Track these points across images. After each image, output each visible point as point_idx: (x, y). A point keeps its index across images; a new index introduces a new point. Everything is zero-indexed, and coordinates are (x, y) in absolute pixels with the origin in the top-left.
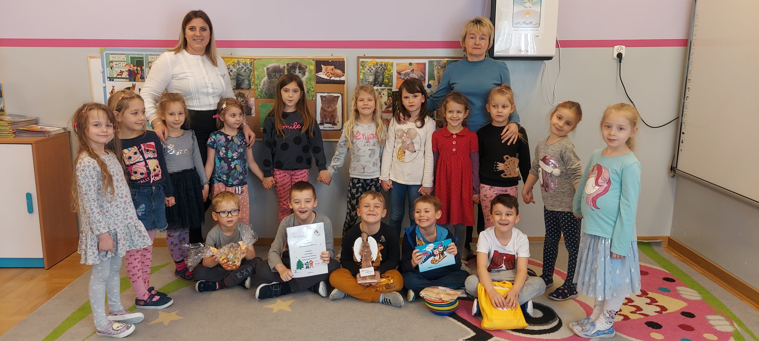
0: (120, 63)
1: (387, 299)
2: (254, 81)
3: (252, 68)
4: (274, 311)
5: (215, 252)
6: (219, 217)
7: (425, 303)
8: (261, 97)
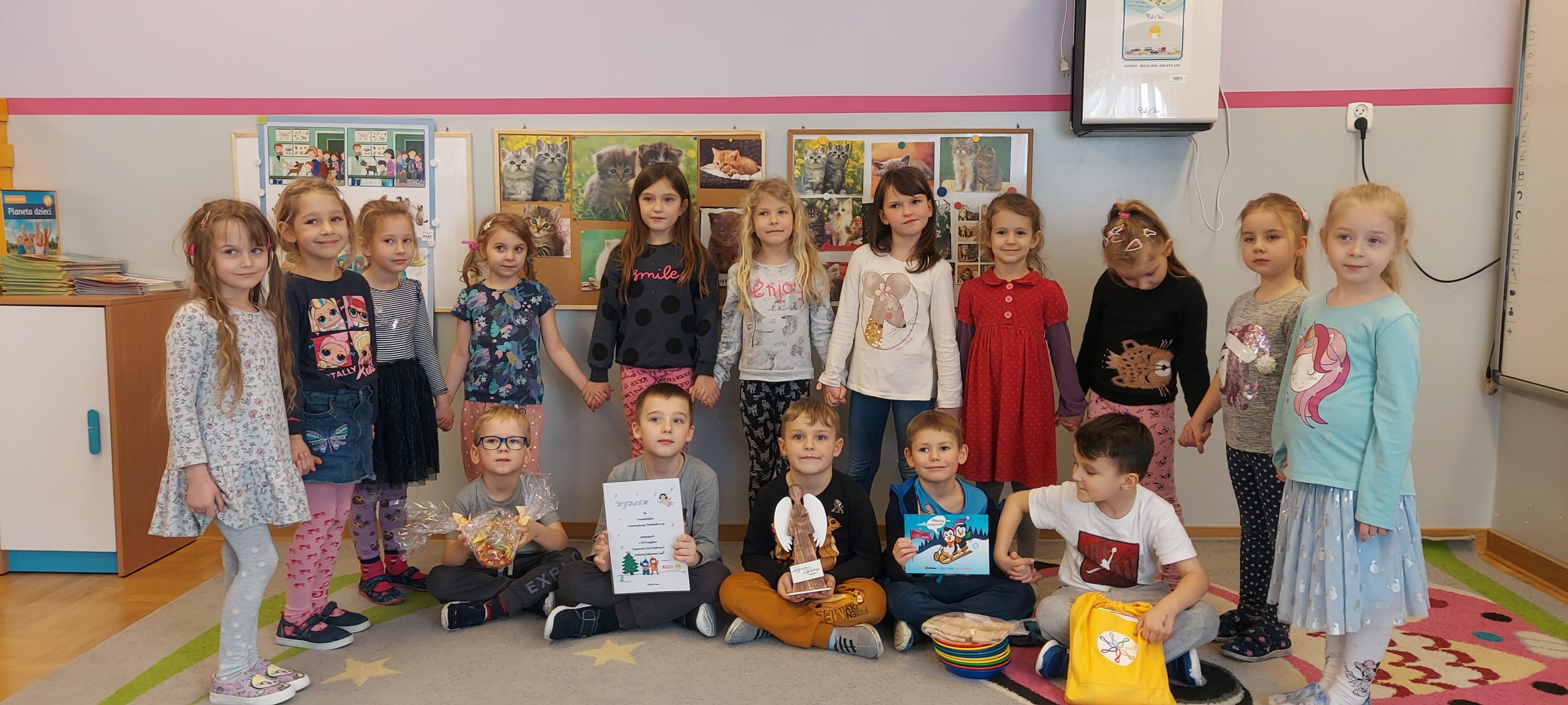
0: (296, 148)
1: (845, 640)
2: (571, 182)
3: (566, 156)
4: (597, 663)
5: (461, 525)
6: (483, 451)
7: (936, 649)
8: (585, 218)
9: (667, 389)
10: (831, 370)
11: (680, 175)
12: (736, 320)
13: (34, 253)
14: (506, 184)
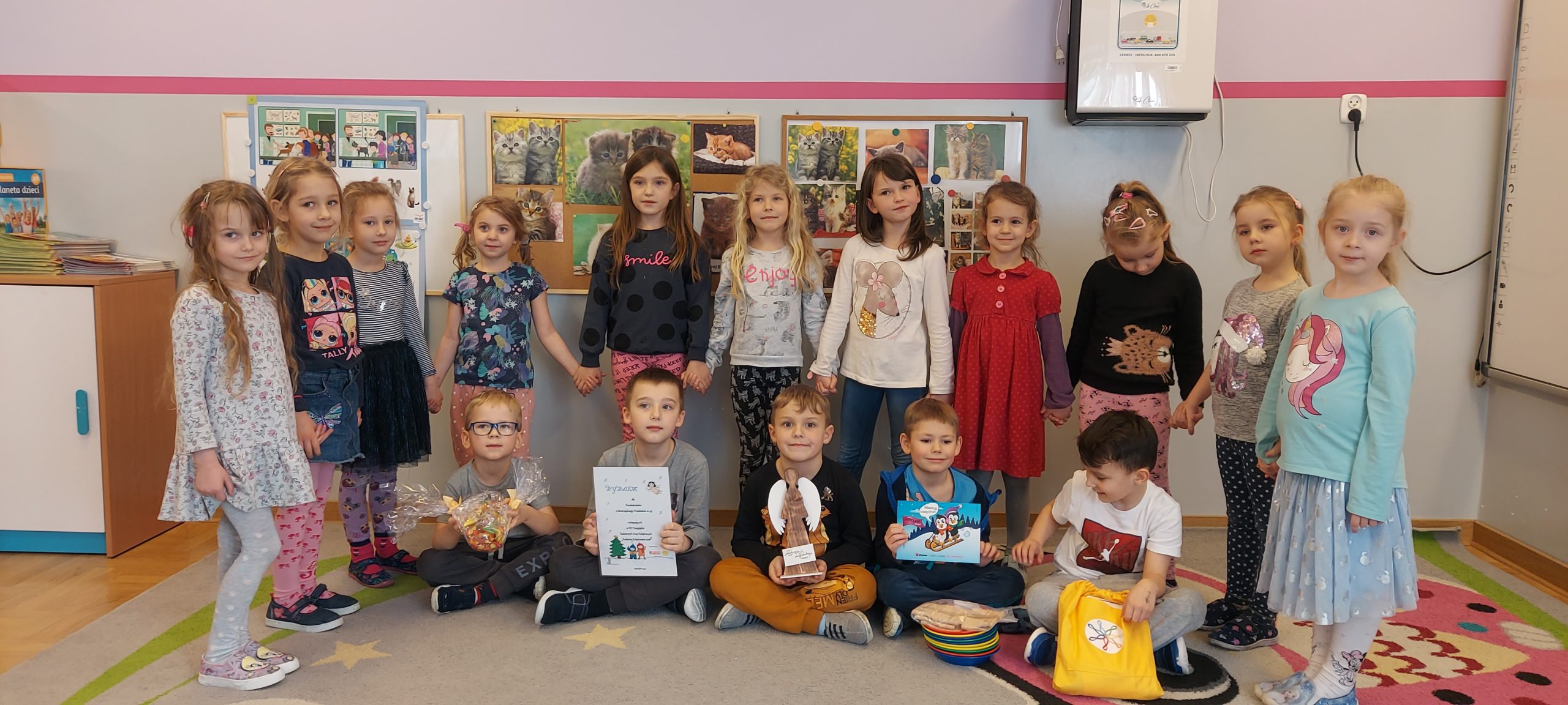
0: (287, 128)
1: (835, 626)
2: (563, 166)
3: (559, 139)
4: (587, 648)
5: (451, 508)
6: (474, 437)
7: (925, 636)
8: (577, 202)
9: (656, 375)
10: (822, 360)
11: (670, 159)
12: (728, 305)
13: (22, 232)
14: (499, 168)
